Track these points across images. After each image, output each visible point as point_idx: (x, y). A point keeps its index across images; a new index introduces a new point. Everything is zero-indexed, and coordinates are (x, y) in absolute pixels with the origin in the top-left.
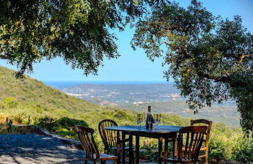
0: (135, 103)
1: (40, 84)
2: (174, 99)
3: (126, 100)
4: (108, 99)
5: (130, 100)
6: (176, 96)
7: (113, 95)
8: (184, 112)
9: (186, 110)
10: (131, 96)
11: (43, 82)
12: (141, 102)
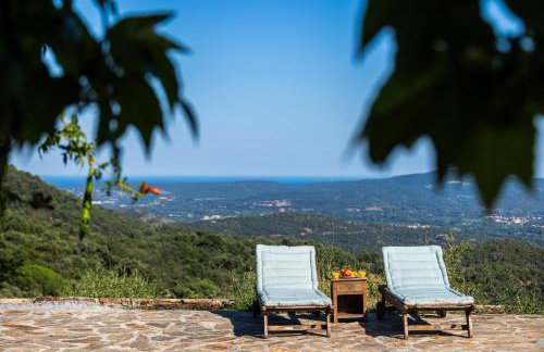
0: (206, 218)
1: (35, 181)
2: (282, 210)
3: (189, 211)
4: (154, 211)
5: (195, 212)
6: (284, 204)
7: (162, 202)
8: (303, 234)
9: (306, 232)
10: (197, 203)
11: (42, 178)
12: (218, 217)
